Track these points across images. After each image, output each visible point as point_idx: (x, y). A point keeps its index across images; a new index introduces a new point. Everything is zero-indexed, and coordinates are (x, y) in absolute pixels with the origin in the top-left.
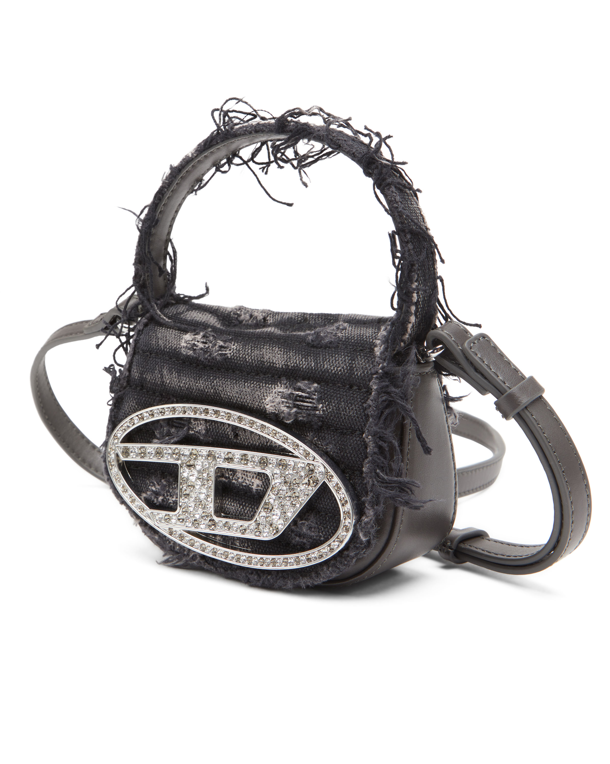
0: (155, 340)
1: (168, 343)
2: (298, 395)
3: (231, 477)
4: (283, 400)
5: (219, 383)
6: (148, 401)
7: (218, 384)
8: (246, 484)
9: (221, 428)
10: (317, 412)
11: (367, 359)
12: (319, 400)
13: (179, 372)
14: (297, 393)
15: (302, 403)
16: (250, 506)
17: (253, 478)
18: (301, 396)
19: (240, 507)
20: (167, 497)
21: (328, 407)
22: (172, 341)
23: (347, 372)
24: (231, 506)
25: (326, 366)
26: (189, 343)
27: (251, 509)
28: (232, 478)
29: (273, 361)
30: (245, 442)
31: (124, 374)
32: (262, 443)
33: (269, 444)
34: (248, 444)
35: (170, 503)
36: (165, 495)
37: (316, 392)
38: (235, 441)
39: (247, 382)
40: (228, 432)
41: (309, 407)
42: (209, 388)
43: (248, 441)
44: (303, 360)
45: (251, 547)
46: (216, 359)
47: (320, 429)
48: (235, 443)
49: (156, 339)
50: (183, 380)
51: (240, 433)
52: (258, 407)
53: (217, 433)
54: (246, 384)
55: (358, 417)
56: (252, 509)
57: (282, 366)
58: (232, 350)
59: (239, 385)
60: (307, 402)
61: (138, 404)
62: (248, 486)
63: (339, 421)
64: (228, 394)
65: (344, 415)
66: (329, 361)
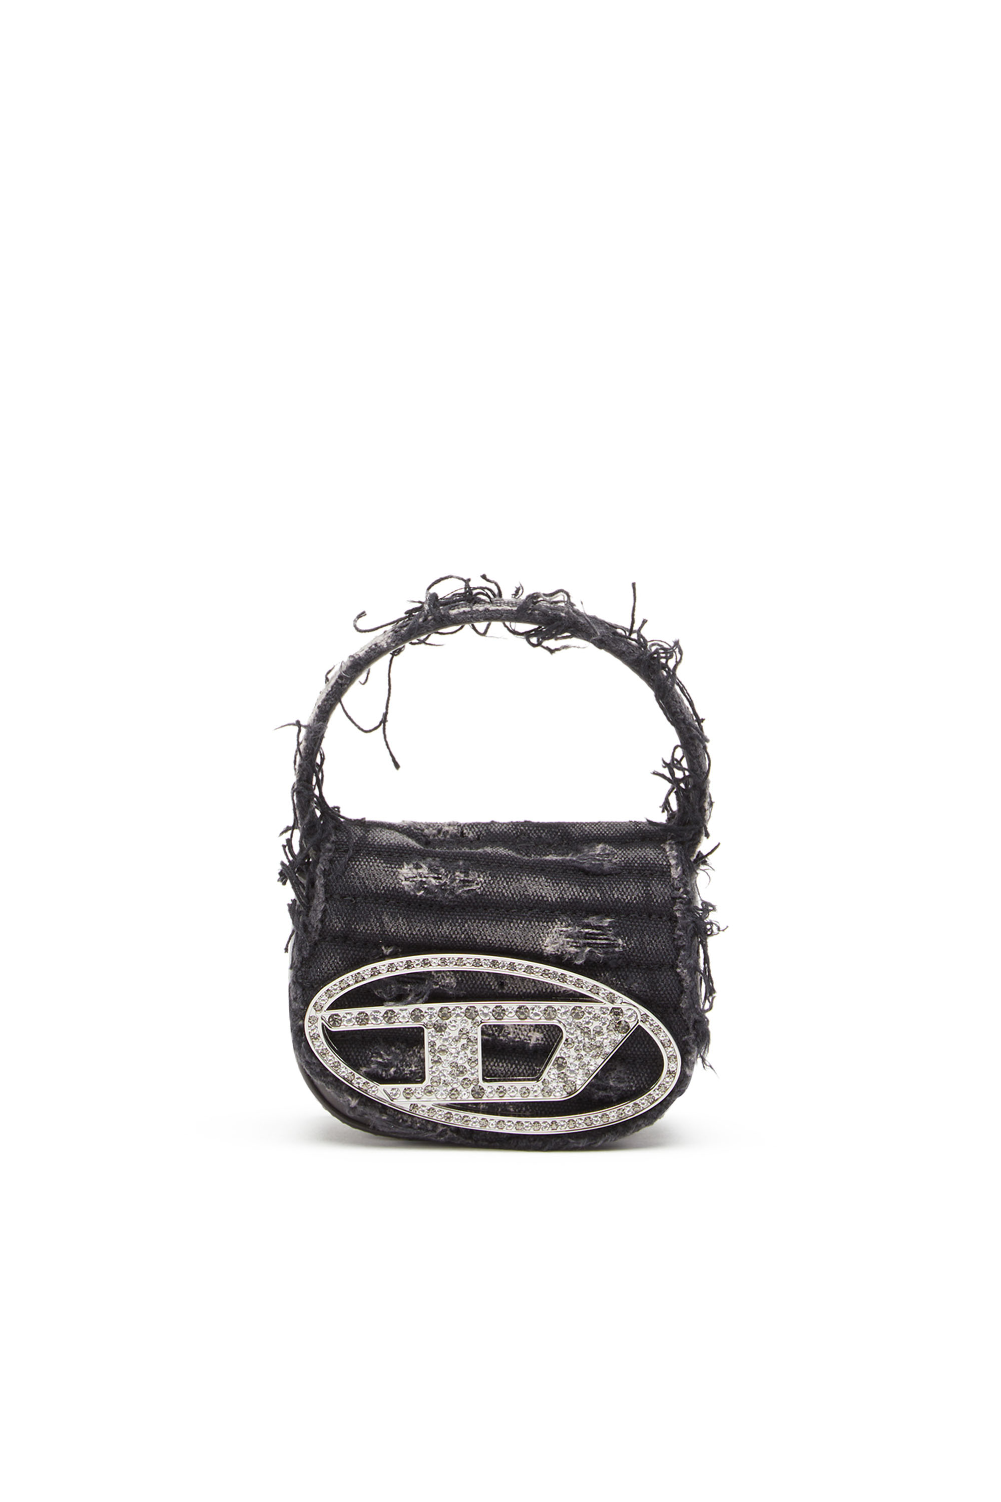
0: (358, 881)
1: (380, 883)
2: (587, 933)
3: (496, 1034)
4: (568, 939)
5: (473, 926)
6: (358, 955)
7: (472, 928)
8: (519, 1040)
9: (479, 978)
10: (617, 949)
11: (663, 883)
12: (617, 935)
13: (406, 917)
14: (586, 930)
15: (594, 941)
16: (525, 1064)
17: (530, 1031)
18: (591, 934)
19: (511, 1067)
20: (401, 1068)
21: (628, 943)
22: (385, 880)
23: (643, 900)
24: (502, 1067)
25: (616, 896)
26: (414, 881)
27: (527, 1067)
28: (499, 1034)
29: (541, 893)
30: (515, 992)
31: (315, 926)
32: (540, 989)
33: (549, 990)
34: (519, 993)
35: (406, 1074)
36: (399, 1065)
37: (610, 927)
38: (500, 991)
39: (512, 922)
40: (489, 982)
41: (603, 944)
42: (458, 933)
43: (520, 990)
44: (583, 891)
45: (530, 1110)
46: (461, 897)
47: (619, 968)
48: (499, 993)
49: (358, 879)
50: (417, 926)
51: (507, 981)
52: (532, 949)
53: (474, 985)
54: (512, 925)
55: (667, 950)
56: (529, 1067)
57: (556, 900)
58: (480, 884)
59: (503, 926)
60: (600, 939)
61: (343, 959)
62: (523, 1041)
63: (645, 957)
64: (489, 938)
65: (650, 949)
66: (618, 890)
